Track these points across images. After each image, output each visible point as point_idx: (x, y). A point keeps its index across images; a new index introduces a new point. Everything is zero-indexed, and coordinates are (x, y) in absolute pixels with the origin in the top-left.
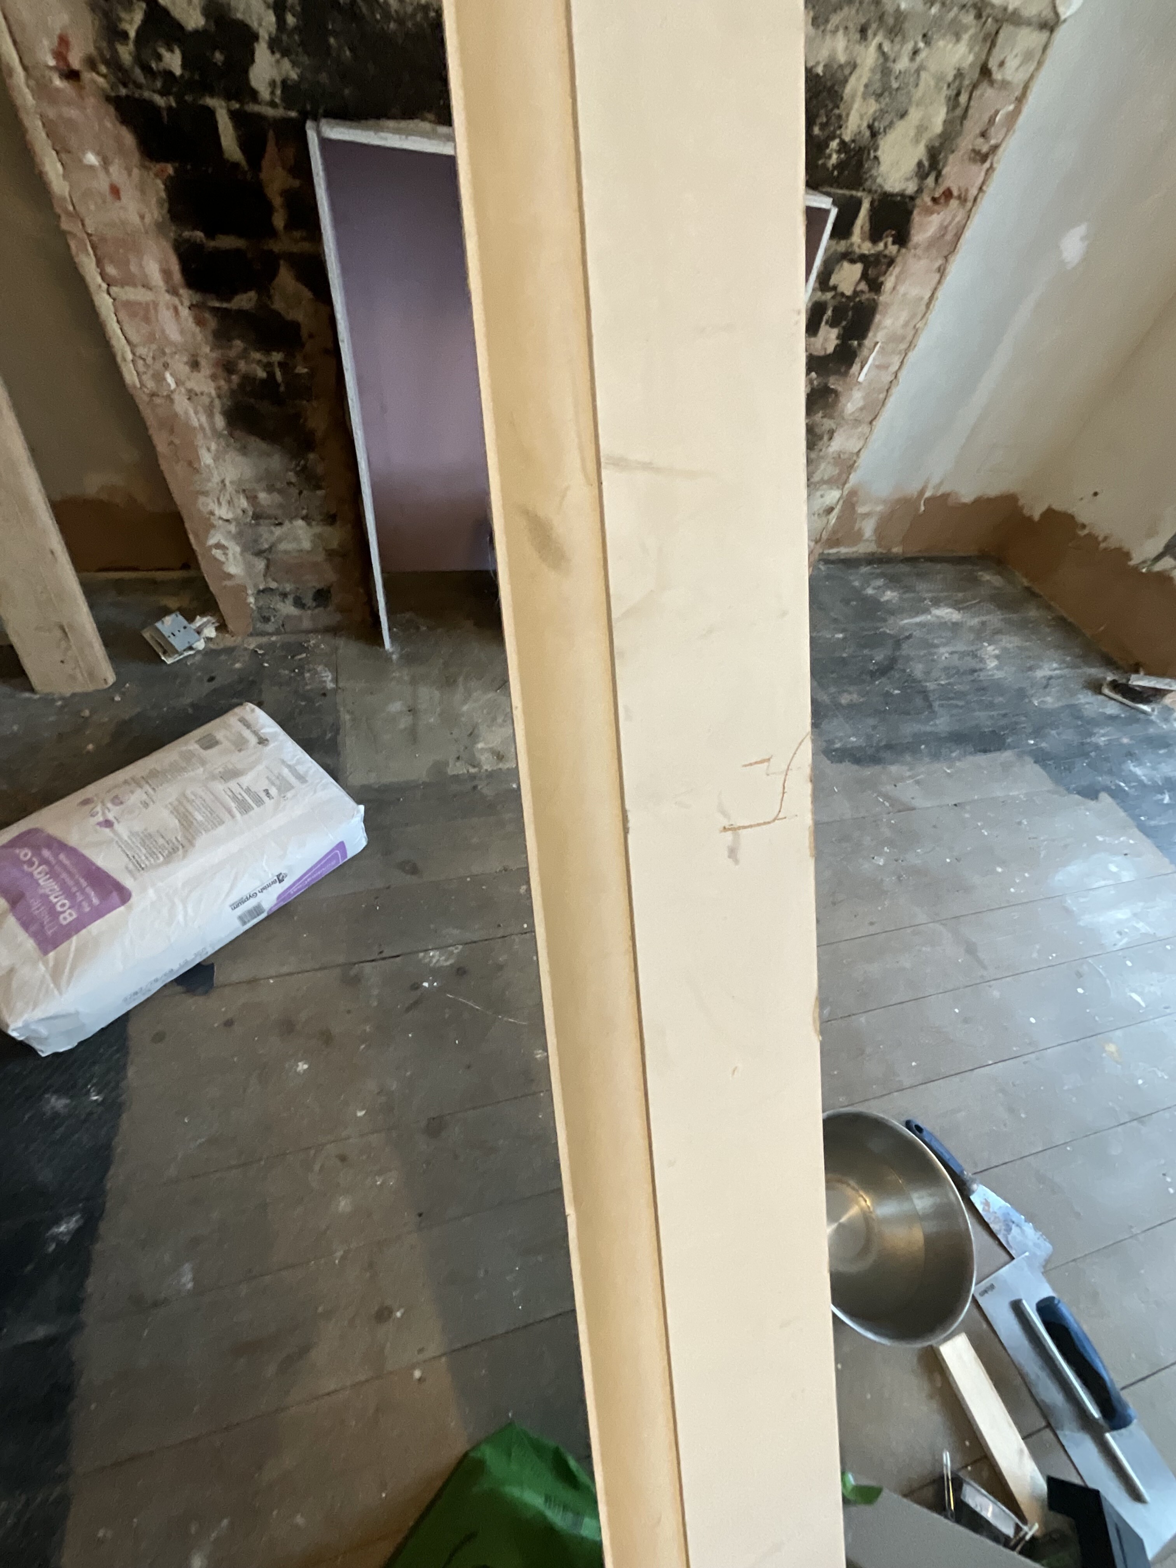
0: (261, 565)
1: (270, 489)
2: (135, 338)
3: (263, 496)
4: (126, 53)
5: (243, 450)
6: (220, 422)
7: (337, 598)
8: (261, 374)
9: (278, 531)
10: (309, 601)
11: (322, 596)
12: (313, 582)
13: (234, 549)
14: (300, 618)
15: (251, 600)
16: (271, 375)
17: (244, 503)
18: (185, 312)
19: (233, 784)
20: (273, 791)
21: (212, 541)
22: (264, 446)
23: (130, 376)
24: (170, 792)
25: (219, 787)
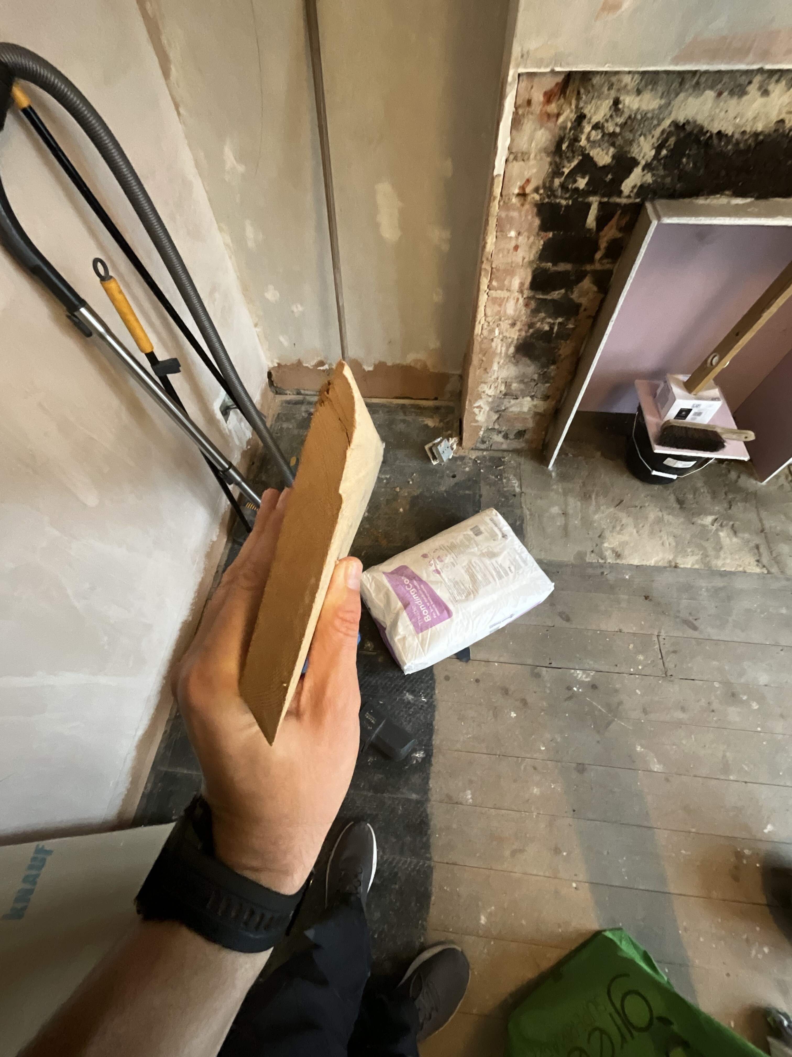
0: (495, 417)
1: (522, 381)
2: (489, 312)
3: (515, 386)
4: (557, 182)
5: (516, 364)
6: (512, 350)
7: (527, 436)
8: (547, 328)
9: (513, 402)
10: (511, 436)
11: (520, 434)
12: (519, 426)
13: (486, 408)
14: (502, 443)
15: (481, 433)
16: (552, 329)
17: (503, 388)
18: (521, 301)
19: (493, 561)
20: (512, 568)
21: (476, 405)
22: (529, 362)
23: (478, 330)
24: (464, 560)
25: (487, 562)
